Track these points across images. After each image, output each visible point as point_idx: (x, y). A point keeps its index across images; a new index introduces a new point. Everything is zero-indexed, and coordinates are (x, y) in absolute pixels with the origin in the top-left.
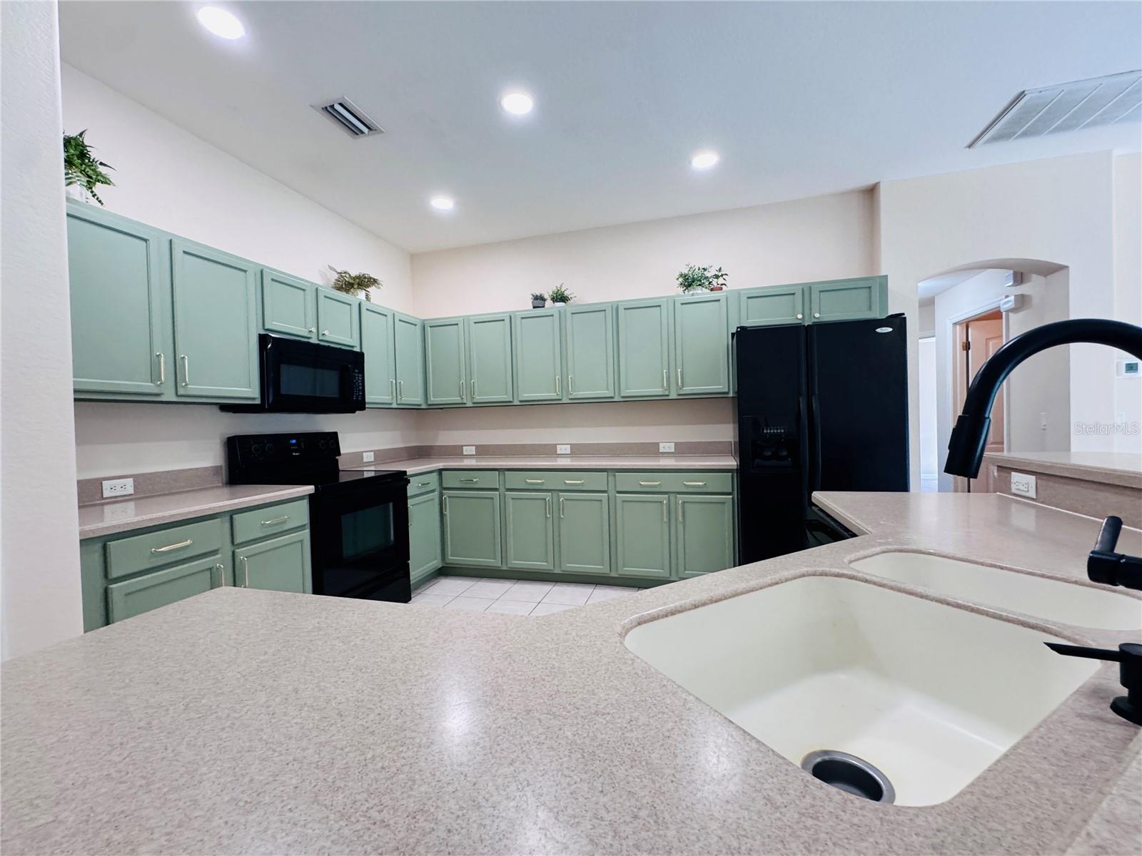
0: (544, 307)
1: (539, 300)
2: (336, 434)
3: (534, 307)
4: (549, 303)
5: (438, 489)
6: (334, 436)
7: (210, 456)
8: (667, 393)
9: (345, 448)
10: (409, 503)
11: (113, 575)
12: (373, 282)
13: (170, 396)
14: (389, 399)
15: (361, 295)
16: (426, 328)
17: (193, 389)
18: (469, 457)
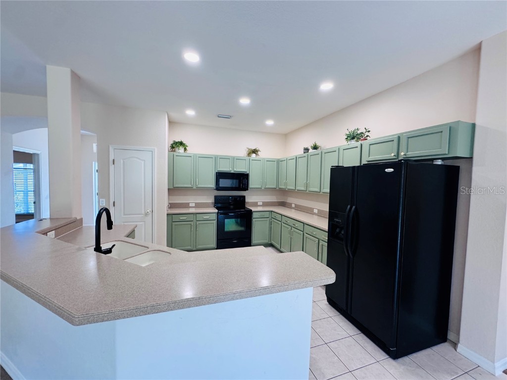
0: (308, 152)
1: (306, 150)
2: (245, 196)
3: (304, 153)
4: (311, 150)
5: (270, 218)
6: (244, 197)
7: (211, 200)
9: (247, 200)
10: (254, 220)
11: (173, 221)
12: (259, 151)
13: (195, 188)
14: (260, 187)
15: (254, 155)
16: (279, 162)
17: (199, 186)
18: (293, 208)
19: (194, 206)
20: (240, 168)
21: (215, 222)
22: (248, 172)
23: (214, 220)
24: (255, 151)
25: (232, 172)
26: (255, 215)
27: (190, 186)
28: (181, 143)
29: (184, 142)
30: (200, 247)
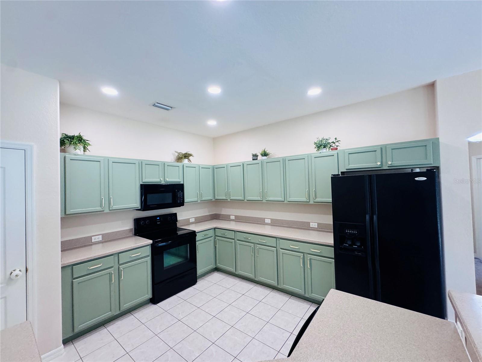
0: (257, 159)
1: (255, 157)
2: (176, 214)
3: (253, 160)
7: (129, 225)
8: (308, 201)
9: (179, 218)
10: (197, 243)
11: (75, 277)
12: (191, 155)
13: (107, 210)
14: (196, 199)
15: (186, 161)
16: (214, 169)
17: (115, 207)
18: (233, 220)
19: (101, 239)
20: (172, 178)
21: (149, 259)
22: (182, 183)
23: (148, 256)
24: (187, 156)
25: (163, 183)
26: (198, 238)
27: (99, 209)
28: (80, 139)
29: (84, 138)
30: (126, 306)
